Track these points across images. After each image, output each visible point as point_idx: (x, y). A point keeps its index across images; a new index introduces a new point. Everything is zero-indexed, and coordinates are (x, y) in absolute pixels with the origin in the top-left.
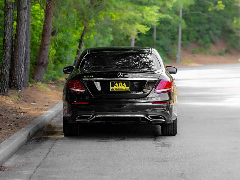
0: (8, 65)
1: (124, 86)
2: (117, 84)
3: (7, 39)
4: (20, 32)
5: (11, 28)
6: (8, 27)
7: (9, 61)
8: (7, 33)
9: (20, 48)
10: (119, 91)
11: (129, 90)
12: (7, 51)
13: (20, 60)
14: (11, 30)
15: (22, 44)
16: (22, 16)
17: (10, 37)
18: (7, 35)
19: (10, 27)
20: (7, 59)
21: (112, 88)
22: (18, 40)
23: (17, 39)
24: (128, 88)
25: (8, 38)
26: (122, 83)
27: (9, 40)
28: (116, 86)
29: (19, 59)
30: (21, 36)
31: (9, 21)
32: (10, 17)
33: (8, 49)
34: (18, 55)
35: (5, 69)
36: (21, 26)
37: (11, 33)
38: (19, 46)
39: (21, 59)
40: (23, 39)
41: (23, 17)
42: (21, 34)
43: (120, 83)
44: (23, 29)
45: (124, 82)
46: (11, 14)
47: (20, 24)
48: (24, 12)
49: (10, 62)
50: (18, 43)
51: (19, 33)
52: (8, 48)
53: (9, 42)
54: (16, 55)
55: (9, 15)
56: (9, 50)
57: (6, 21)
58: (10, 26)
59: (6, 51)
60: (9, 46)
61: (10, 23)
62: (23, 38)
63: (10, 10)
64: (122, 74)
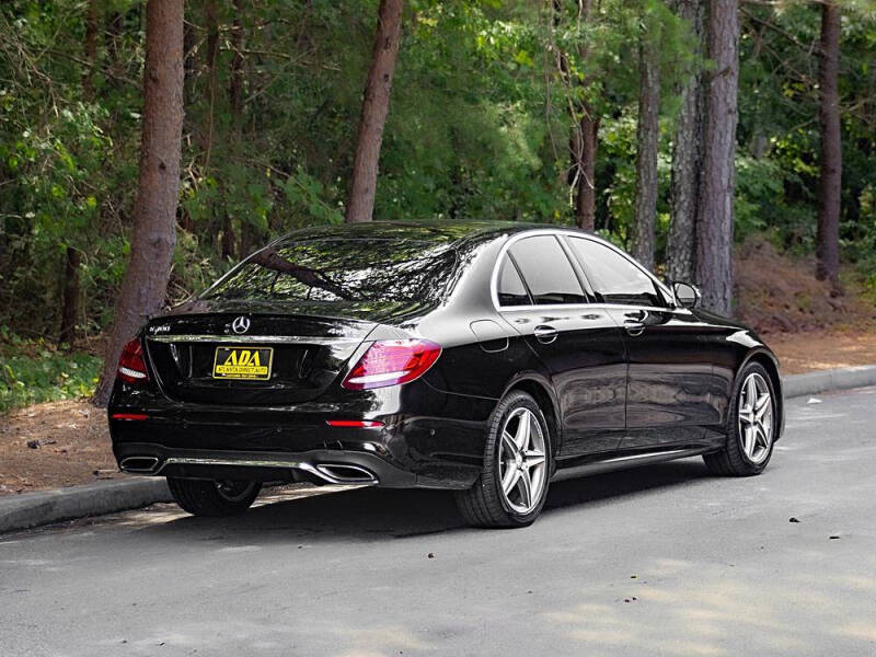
0: (684, 252)
1: (253, 361)
2: (234, 354)
4: (711, 148)
5: (690, 135)
7: (685, 239)
9: (711, 198)
10: (237, 377)
11: (266, 376)
12: (679, 207)
13: (713, 235)
15: (717, 185)
16: (717, 98)
17: (687, 162)
19: (686, 133)
20: (679, 233)
21: (218, 369)
22: (706, 173)
23: (704, 169)
24: (264, 371)
25: (680, 167)
26: (248, 353)
27: (685, 172)
28: (231, 361)
29: (710, 232)
30: (714, 160)
33: (682, 203)
34: (705, 220)
35: (673, 266)
36: (714, 128)
37: (689, 152)
38: (710, 190)
39: (717, 234)
40: (719, 170)
41: (721, 100)
42: (715, 153)
43: (244, 353)
44: (721, 136)
45: (255, 350)
46: (689, 90)
47: (711, 124)
48: (723, 85)
49: (688, 243)
50: (706, 183)
51: (708, 152)
52: (682, 198)
53: (685, 180)
54: (702, 220)
56: (686, 204)
58: (688, 129)
59: (676, 206)
60: (686, 193)
62: (722, 165)
64: (245, 323)
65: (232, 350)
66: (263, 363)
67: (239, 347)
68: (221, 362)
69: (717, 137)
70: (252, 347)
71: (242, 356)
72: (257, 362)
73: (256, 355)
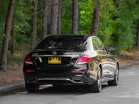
2: (53, 59)
3: (45, 26)
6: (45, 18)
8: (44, 22)
10: (54, 63)
14: (47, 19)
17: (46, 24)
18: (44, 23)
19: (46, 18)
21: (49, 61)
22: (51, 27)
26: (56, 59)
30: (53, 24)
31: (46, 13)
32: (47, 10)
33: (45, 33)
36: (54, 17)
37: (47, 22)
38: (52, 31)
41: (55, 11)
42: (54, 22)
48: (55, 7)
50: (51, 29)
51: (52, 22)
52: (45, 32)
53: (46, 28)
55: (46, 9)
57: (44, 14)
61: (46, 15)
62: (55, 25)
63: (46, 5)
64: (55, 53)
65: (52, 58)
66: (59, 60)
67: (54, 57)
68: (50, 60)
69: (54, 19)
70: (56, 57)
71: (54, 59)
72: (58, 60)
73: (58, 59)
